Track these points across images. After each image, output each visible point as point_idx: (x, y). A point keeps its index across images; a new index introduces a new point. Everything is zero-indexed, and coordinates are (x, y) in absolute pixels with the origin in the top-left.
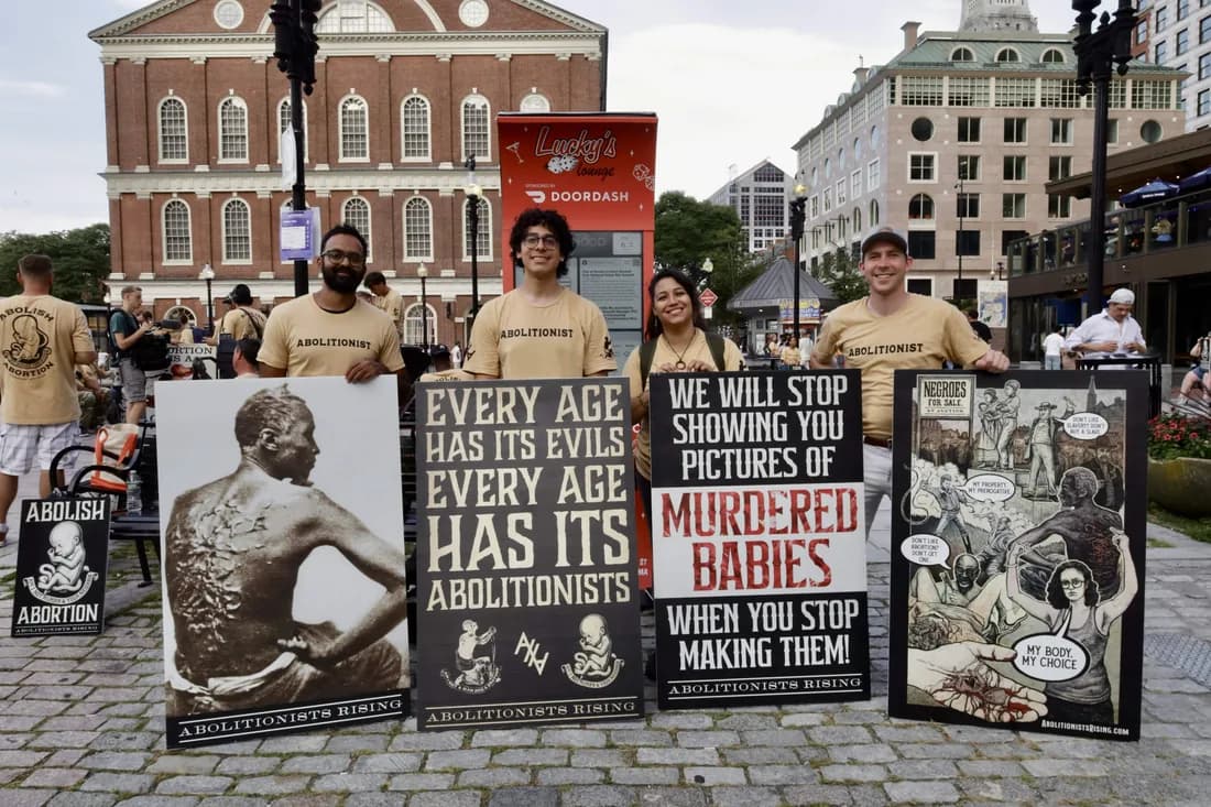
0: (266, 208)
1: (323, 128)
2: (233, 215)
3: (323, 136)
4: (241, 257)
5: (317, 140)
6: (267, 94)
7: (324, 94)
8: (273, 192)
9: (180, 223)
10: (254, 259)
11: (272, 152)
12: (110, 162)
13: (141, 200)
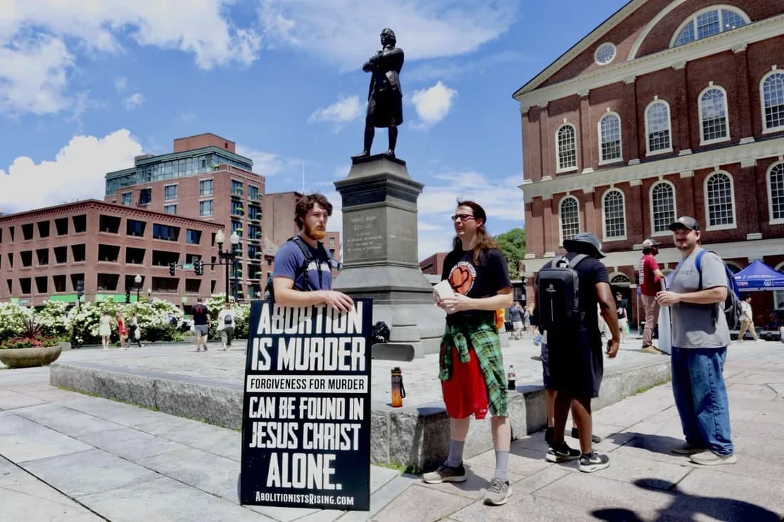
0: (636, 194)
1: (684, 120)
2: (611, 202)
3: (684, 126)
4: (618, 235)
5: (679, 131)
6: (636, 105)
7: (684, 92)
8: (643, 180)
9: (572, 214)
10: (628, 235)
11: (641, 148)
12: (526, 177)
13: (545, 201)
